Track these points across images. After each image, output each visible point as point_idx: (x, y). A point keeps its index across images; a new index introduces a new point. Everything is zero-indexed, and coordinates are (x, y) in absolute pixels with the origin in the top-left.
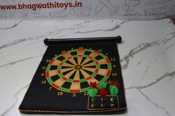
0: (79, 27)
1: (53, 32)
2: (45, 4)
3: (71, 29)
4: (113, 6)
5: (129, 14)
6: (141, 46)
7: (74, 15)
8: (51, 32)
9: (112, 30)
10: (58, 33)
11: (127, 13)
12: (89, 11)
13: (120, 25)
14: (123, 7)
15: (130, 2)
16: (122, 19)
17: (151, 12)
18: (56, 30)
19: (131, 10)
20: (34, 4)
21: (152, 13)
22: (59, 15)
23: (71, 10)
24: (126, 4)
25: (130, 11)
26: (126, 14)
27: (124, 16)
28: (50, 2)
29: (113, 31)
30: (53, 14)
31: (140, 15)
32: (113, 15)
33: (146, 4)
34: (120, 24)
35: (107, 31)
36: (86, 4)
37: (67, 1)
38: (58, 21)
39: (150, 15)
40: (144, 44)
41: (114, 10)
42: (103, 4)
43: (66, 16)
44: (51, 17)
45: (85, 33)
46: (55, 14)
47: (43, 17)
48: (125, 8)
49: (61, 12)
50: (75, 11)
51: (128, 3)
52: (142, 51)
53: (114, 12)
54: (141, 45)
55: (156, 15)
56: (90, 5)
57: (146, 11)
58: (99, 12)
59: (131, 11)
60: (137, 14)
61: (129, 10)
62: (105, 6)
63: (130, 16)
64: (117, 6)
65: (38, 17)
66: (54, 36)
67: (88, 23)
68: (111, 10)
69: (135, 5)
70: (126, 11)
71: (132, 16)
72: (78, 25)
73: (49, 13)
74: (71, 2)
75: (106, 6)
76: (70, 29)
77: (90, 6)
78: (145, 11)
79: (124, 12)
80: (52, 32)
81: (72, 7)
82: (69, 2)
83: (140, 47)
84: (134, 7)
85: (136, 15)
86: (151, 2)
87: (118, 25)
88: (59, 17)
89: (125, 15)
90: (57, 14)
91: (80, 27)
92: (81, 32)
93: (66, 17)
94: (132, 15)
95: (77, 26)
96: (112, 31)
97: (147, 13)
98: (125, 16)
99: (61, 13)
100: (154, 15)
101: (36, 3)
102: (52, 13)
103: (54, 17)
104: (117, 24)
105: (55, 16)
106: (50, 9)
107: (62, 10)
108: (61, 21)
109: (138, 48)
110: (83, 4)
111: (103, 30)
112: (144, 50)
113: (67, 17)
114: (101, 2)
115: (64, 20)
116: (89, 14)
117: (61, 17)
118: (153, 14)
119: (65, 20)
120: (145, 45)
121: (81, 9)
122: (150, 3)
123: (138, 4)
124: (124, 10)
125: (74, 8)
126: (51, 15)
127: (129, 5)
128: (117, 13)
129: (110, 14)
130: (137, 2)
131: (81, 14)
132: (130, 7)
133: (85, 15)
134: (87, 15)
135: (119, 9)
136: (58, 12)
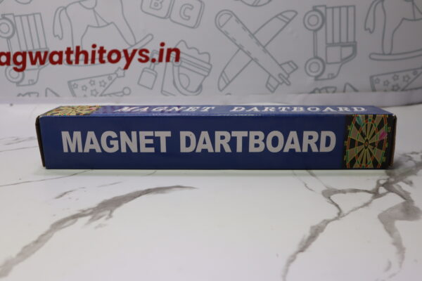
2: (58, 50)
4: (276, 62)
5: (326, 88)
7: (151, 89)
11: (320, 85)
12: (203, 77)
14: (308, 65)
15: (328, 49)
17: (389, 83)
19: (332, 74)
20: (24, 49)
21: (393, 86)
22: (101, 90)
23: (143, 71)
24: (316, 57)
25: (328, 79)
26: (316, 89)
27: (311, 93)
28: (79, 44)
30: (81, 83)
31: (356, 90)
32: (275, 89)
33: (373, 56)
36: (193, 53)
37: (133, 43)
39: (385, 91)
41: (279, 75)
42: (248, 54)
43: (126, 91)
44: (74, 95)
46: (88, 85)
47: (46, 96)
48: (314, 68)
49: (110, 78)
50: (156, 76)
51: (321, 54)
53: (281, 81)
55: (403, 90)
56: (205, 58)
57: (375, 78)
58: (233, 79)
59: (331, 78)
60: (348, 87)
61: (325, 76)
62: (253, 62)
63: (327, 92)
64: (288, 63)
65: (29, 94)
68: (270, 75)
69: (344, 60)
70: (317, 78)
71: (334, 92)
73: (69, 82)
74: (145, 47)
75: (255, 60)
77: (207, 61)
78: (371, 77)
79: (311, 80)
81: (149, 63)
82: (138, 47)
84: (339, 65)
85: (344, 91)
86: (387, 50)
88: (101, 95)
89: (312, 89)
90: (97, 86)
93: (124, 94)
94: (333, 89)
97: (376, 86)
98: (313, 92)
99: (108, 82)
100: (396, 90)
101: (30, 48)
102: (77, 82)
103: (85, 96)
105: (88, 93)
106: (73, 68)
107: (115, 73)
110: (183, 53)
113: (128, 94)
114: (240, 48)
116: (200, 87)
117: (109, 95)
118: (396, 88)
121: (176, 69)
122: (384, 54)
123: (351, 56)
124: (311, 74)
125: (153, 64)
126: (75, 90)
127: (324, 59)
128: (289, 84)
129: (266, 86)
130: (348, 51)
131: (176, 87)
132: (327, 66)
133: (189, 89)
134: (194, 90)
135: (294, 70)
136: (101, 79)
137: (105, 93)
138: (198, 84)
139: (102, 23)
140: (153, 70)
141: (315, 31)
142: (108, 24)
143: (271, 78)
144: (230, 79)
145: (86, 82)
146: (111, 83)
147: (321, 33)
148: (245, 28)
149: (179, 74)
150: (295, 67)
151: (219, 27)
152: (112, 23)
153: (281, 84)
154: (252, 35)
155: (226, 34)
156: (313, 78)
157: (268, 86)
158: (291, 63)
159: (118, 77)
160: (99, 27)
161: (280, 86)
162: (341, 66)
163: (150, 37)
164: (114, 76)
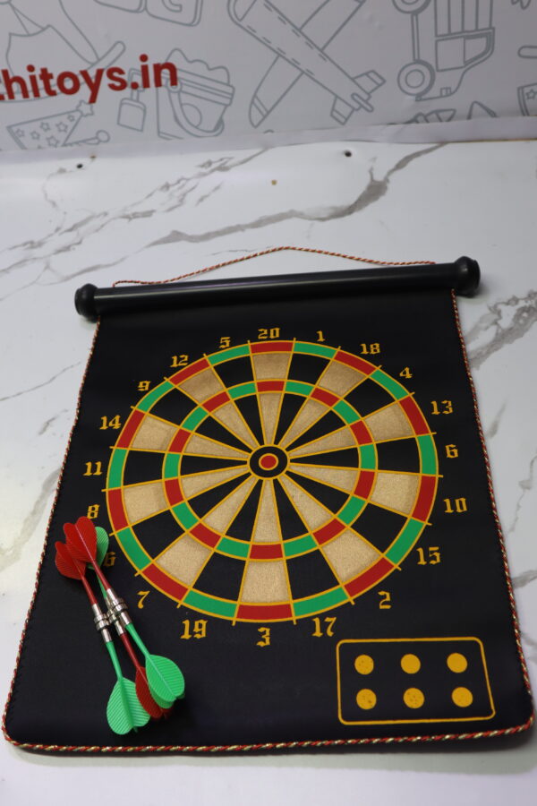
0: (175, 202)
1: (40, 244)
3: (135, 216)
4: (348, 76)
5: (437, 112)
6: (499, 313)
7: (142, 130)
8: (32, 245)
9: (350, 210)
10: (67, 248)
11: (426, 108)
12: (222, 107)
13: (386, 180)
14: (405, 72)
15: (441, 44)
16: (398, 140)
18: (58, 229)
19: (448, 89)
22: (62, 137)
23: (121, 104)
24: (418, 61)
25: (441, 96)
26: (420, 114)
27: (409, 122)
28: (5, 67)
29: (355, 215)
30: (28, 129)
31: (493, 114)
32: (346, 120)
33: (525, 52)
34: (390, 172)
35: (323, 220)
36: (200, 69)
37: (93, 59)
38: (62, 171)
40: (515, 300)
41: (352, 96)
42: (294, 63)
43: (103, 137)
44: (23, 147)
45: (207, 237)
46: (40, 131)
48: (415, 79)
49: (71, 118)
50: (145, 111)
51: (427, 54)
52: (506, 349)
53: (356, 106)
54: (501, 307)
56: (220, 75)
57: (527, 90)
58: (273, 108)
59: (447, 95)
60: (476, 106)
61: (434, 92)
62: (305, 78)
63: (440, 120)
64: (367, 74)
66: (47, 267)
67: (217, 174)
68: (337, 97)
70: (419, 98)
71: (450, 119)
72: (167, 186)
73: (9, 128)
74: (115, 65)
75: (309, 74)
76: (128, 217)
77: (225, 80)
78: (521, 89)
79: (410, 100)
80: (36, 239)
81: (128, 90)
82: (104, 65)
83: (495, 323)
85: (469, 117)
87: (379, 177)
88: (65, 145)
89: (411, 116)
90: (54, 131)
91: (181, 201)
92: (189, 233)
93: (100, 141)
94: (451, 113)
95: (164, 195)
96: (347, 218)
97: (529, 103)
98: (414, 120)
99: (71, 124)
102: (21, 128)
103: (39, 147)
104: (371, 172)
105: (43, 142)
106: (7, 106)
107: (77, 110)
108: (80, 166)
109: (487, 328)
110: (180, 70)
111: (301, 215)
112: (518, 342)
113: (108, 141)
114: (280, 54)
115: (93, 157)
116: (220, 123)
117: (77, 143)
119: (97, 161)
120: (522, 304)
121: (174, 97)
123: (484, 54)
124: (411, 91)
125: (135, 92)
126: (21, 139)
127: (434, 65)
128: (372, 110)
129: (332, 115)
130: (477, 46)
131: (181, 126)
132: (438, 75)
133: (201, 127)
134: (212, 128)
135: (379, 85)
136: (57, 120)
137: (69, 141)
138: (216, 119)
139: (33, 29)
140: (138, 101)
141: (415, 13)
142: (43, 29)
143: (338, 101)
144: (269, 108)
145: (36, 126)
146: (76, 125)
147: (426, 17)
148: (284, 18)
149: (181, 105)
150: (380, 81)
151: (237, 21)
152: (49, 26)
153: (357, 110)
154: (298, 31)
155: (251, 32)
156: (413, 98)
157: (335, 114)
158: (372, 75)
159: (82, 115)
160: (29, 35)
161: (355, 113)
162: (464, 72)
163: (120, 47)
164: (77, 115)
